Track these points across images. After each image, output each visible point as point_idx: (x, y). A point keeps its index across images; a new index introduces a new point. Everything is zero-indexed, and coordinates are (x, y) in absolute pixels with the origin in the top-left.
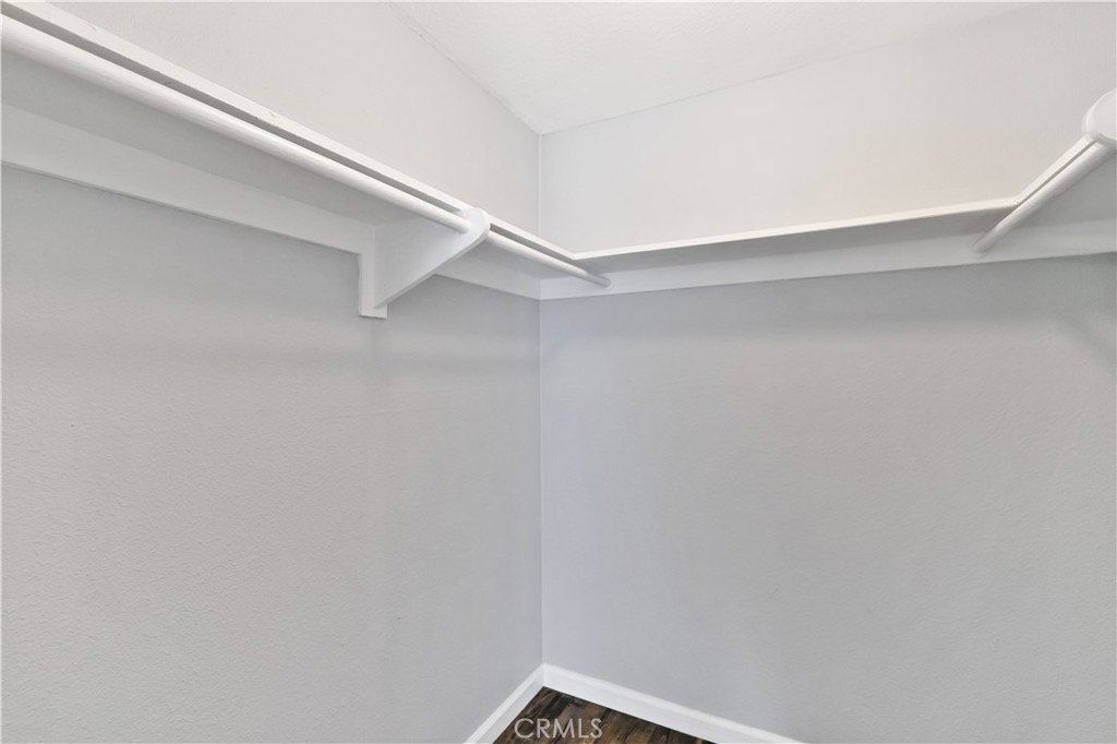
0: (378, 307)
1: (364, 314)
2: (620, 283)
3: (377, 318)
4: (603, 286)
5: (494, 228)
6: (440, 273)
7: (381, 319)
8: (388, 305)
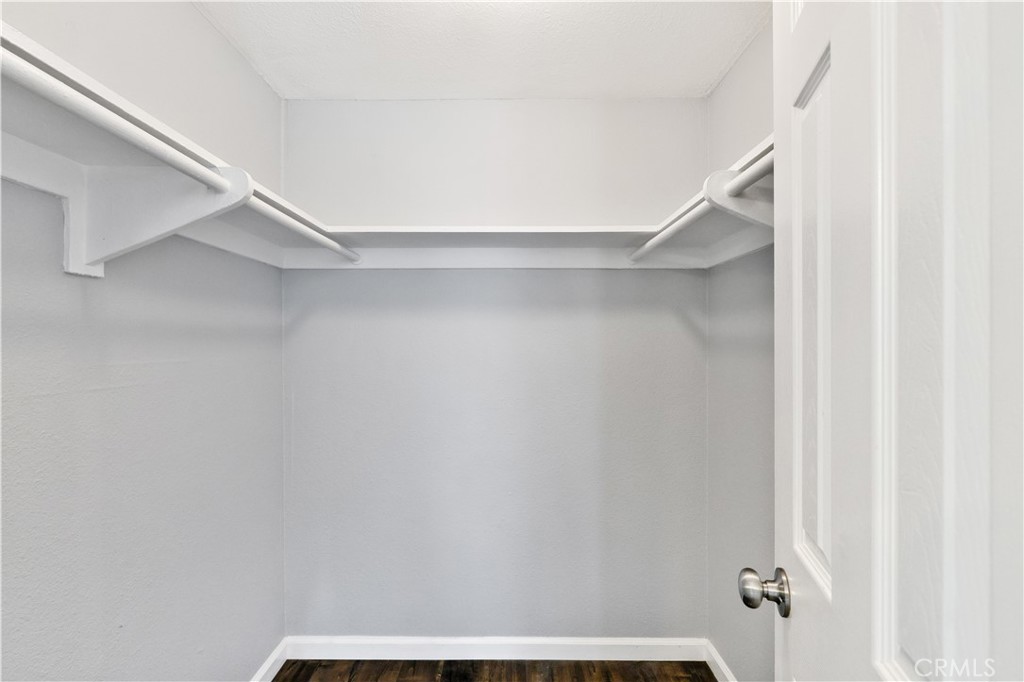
0: (94, 263)
1: (71, 270)
2: (369, 259)
3: (90, 277)
4: (352, 260)
5: (256, 194)
6: (181, 233)
7: (95, 278)
8: (106, 264)
